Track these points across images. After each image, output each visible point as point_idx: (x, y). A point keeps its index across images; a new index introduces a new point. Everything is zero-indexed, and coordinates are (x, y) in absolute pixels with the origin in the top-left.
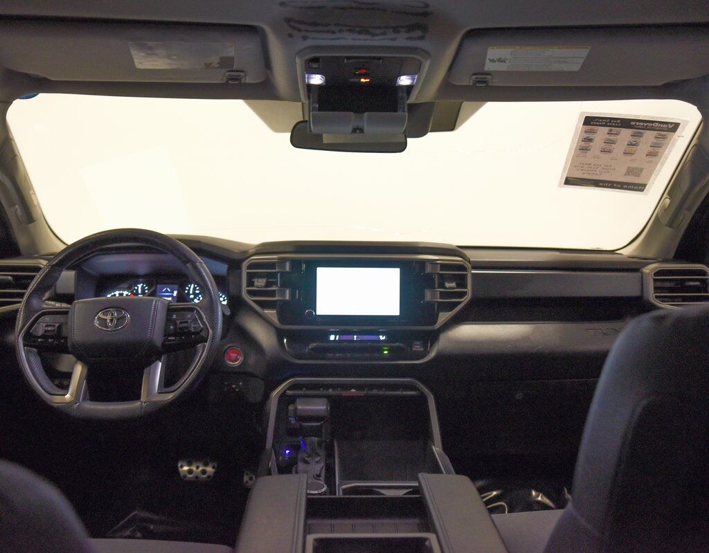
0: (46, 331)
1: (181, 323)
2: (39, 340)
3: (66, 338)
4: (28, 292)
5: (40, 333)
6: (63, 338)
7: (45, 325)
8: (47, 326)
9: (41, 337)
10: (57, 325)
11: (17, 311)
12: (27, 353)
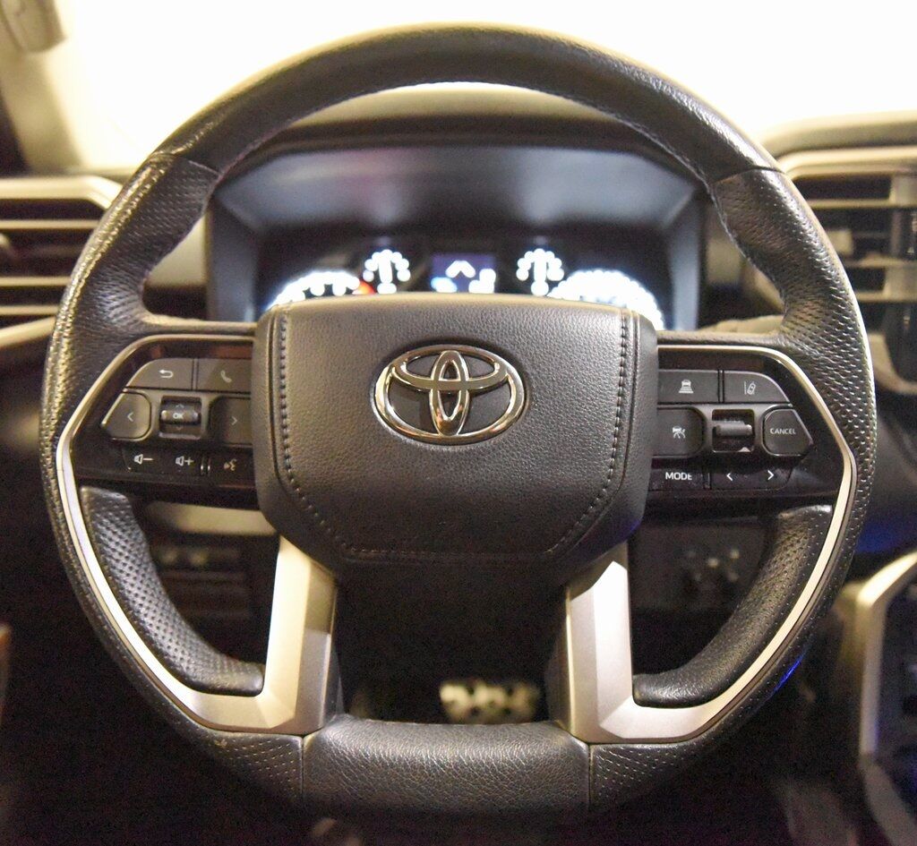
0: (164, 424)
1: (718, 416)
2: (139, 459)
3: (245, 455)
4: (74, 284)
5: (141, 432)
6: (231, 453)
7: (157, 397)
8: (166, 402)
9: (148, 446)
10: (206, 400)
11: (42, 343)
12: (94, 513)
